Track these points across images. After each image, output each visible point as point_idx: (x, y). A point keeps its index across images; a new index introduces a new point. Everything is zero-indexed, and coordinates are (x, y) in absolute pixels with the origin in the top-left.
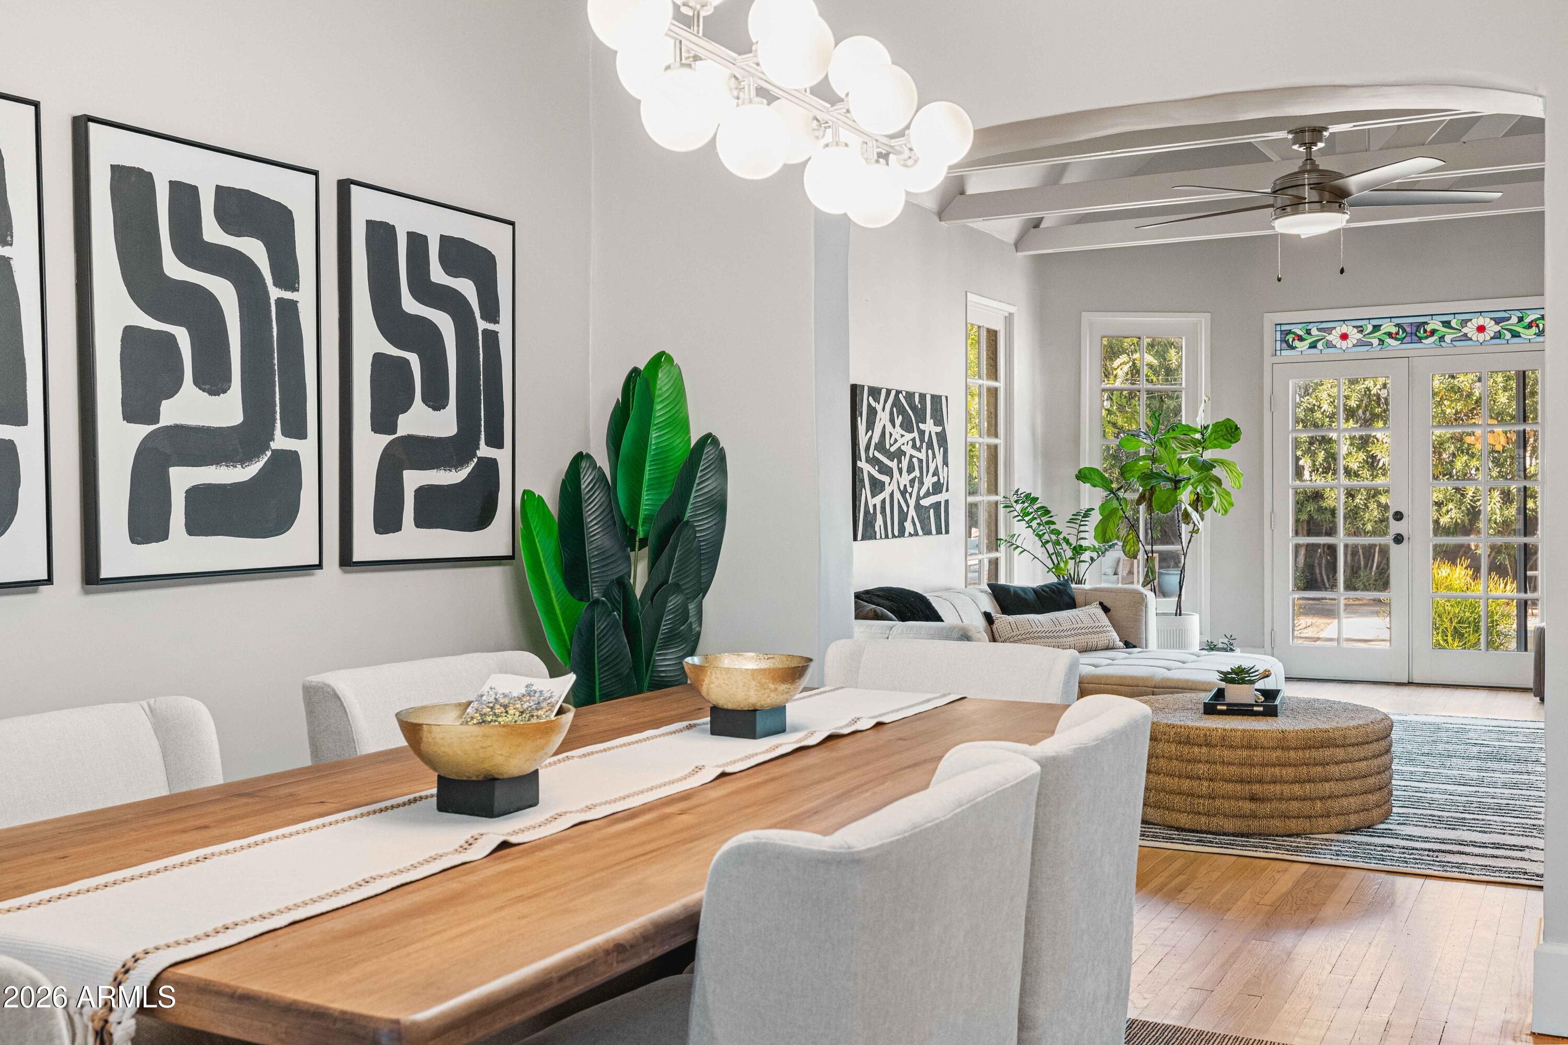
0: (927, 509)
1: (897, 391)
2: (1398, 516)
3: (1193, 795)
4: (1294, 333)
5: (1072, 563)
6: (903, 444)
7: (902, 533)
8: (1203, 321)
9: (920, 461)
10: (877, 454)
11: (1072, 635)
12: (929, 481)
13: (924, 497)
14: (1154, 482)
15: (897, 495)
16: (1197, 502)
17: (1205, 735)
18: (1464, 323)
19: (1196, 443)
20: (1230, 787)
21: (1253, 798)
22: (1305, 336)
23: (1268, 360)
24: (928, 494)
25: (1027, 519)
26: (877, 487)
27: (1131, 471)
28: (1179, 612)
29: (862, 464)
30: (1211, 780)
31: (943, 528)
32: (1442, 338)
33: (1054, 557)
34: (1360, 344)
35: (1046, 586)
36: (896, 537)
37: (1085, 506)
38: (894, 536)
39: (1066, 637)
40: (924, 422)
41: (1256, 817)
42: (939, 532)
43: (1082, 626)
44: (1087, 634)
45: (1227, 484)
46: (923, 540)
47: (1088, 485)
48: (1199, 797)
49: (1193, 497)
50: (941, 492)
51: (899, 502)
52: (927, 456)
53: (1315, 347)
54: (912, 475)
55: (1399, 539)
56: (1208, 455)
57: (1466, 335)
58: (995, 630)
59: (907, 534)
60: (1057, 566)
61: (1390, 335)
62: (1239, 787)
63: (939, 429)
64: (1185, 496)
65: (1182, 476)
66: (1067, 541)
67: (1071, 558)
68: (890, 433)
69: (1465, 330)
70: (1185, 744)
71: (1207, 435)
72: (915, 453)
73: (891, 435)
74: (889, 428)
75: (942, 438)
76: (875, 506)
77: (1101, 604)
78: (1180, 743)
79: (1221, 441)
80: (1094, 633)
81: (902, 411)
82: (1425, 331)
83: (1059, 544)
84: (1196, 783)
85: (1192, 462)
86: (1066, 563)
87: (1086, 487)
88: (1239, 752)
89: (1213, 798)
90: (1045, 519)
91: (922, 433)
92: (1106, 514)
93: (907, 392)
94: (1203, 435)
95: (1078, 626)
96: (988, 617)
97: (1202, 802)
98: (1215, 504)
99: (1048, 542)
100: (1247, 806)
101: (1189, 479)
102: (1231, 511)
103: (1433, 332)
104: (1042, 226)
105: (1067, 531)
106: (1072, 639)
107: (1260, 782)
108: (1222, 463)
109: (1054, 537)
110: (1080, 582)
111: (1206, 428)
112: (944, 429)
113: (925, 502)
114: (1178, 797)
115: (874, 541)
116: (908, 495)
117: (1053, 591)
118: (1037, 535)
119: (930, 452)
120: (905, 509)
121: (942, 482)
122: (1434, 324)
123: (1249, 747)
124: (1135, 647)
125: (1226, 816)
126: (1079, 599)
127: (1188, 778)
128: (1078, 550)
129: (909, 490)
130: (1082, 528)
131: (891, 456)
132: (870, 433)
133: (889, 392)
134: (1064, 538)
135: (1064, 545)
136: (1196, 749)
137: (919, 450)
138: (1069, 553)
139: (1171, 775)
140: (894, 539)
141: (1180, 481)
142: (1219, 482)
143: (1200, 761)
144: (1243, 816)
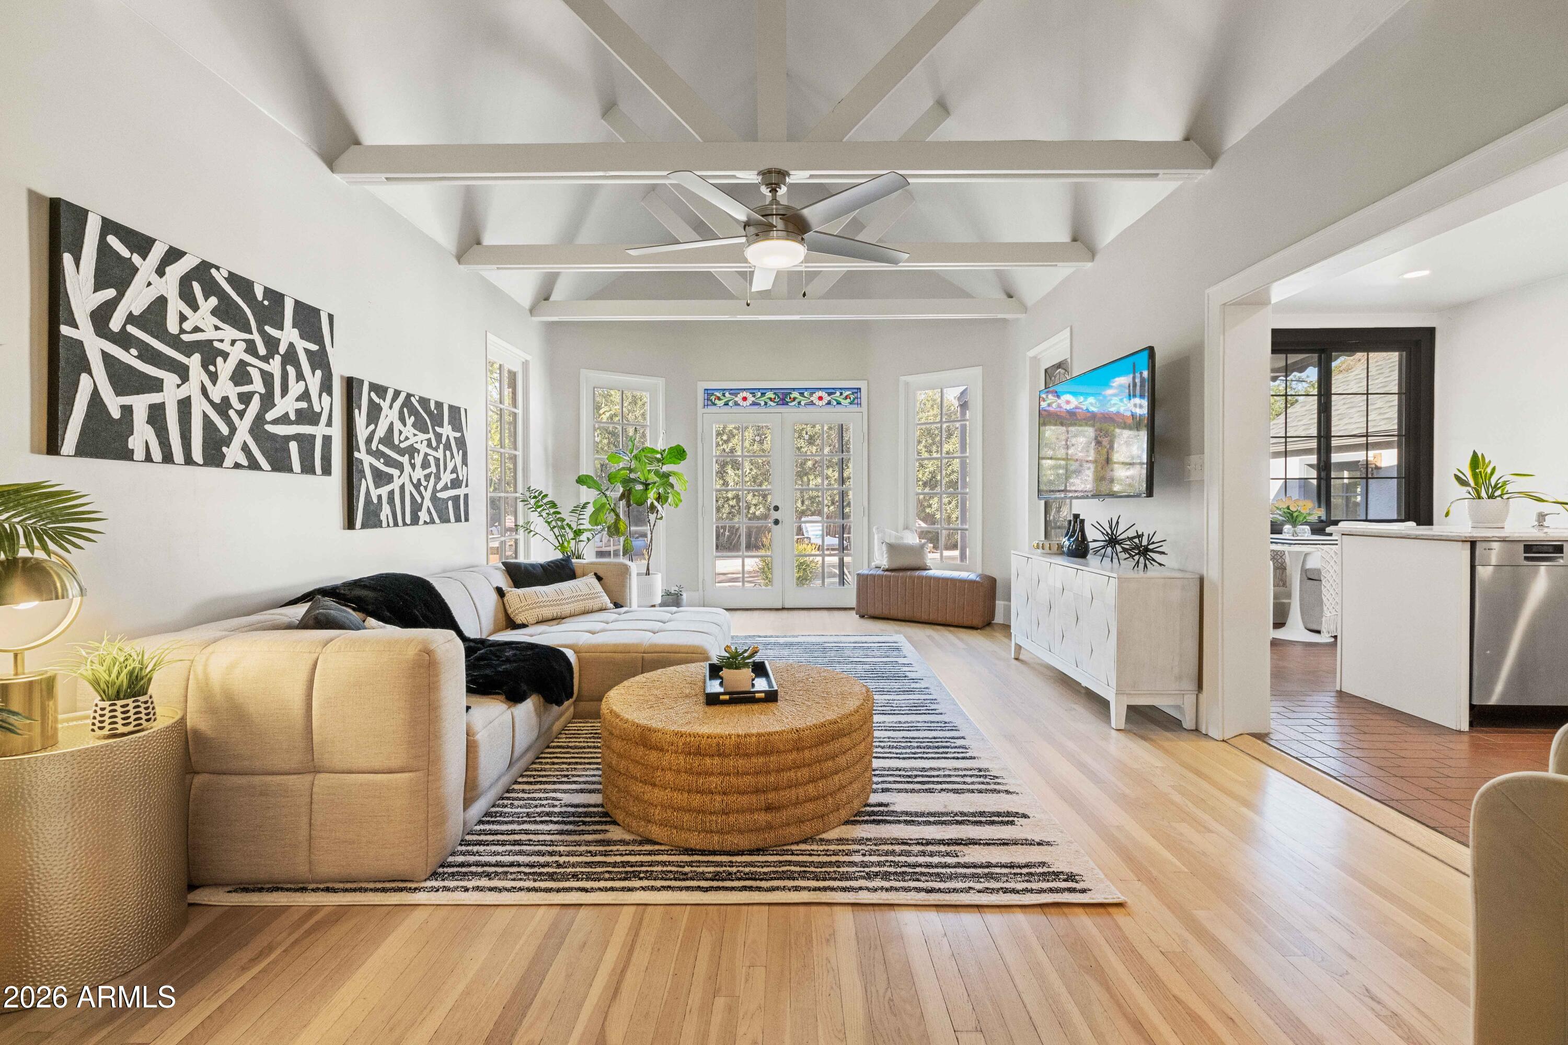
0: (446, 501)
1: (408, 394)
2: (776, 508)
3: (704, 812)
4: (715, 395)
5: (573, 542)
6: (417, 442)
7: (415, 521)
8: (660, 382)
9: (437, 460)
10: (381, 447)
11: (573, 602)
12: (446, 478)
13: (442, 490)
14: (631, 485)
15: (409, 488)
16: (659, 498)
17: (718, 744)
18: (811, 394)
19: (659, 460)
20: (744, 800)
21: (769, 808)
22: (722, 397)
23: (700, 410)
24: (445, 488)
25: (539, 510)
26: (381, 478)
27: (615, 477)
28: (648, 573)
29: (361, 455)
30: (724, 793)
31: (462, 515)
32: (799, 403)
33: (559, 538)
34: (754, 404)
35: (551, 562)
36: (408, 525)
37: (583, 501)
38: (405, 524)
39: (568, 603)
40: (441, 426)
41: (771, 828)
42: (458, 520)
43: (580, 593)
44: (584, 600)
45: (678, 486)
46: (440, 527)
47: (585, 487)
48: (711, 813)
49: (656, 496)
50: (460, 487)
51: (411, 494)
52: (445, 455)
53: (727, 404)
54: (427, 471)
55: (776, 522)
56: (665, 468)
57: (812, 401)
58: (506, 602)
59: (421, 522)
60: (562, 545)
61: (771, 399)
62: (754, 798)
63: (458, 435)
64: (652, 495)
65: (649, 482)
66: (569, 526)
67: (572, 539)
68: (400, 430)
69: (812, 399)
70: (695, 755)
71: (664, 455)
72: (429, 451)
73: (401, 432)
74: (398, 425)
75: (461, 443)
76: (380, 497)
77: (595, 574)
78: (690, 754)
79: (674, 459)
80: (591, 599)
81: (413, 412)
82: (790, 398)
83: (564, 529)
84: (707, 798)
85: (657, 473)
86: (569, 542)
87: (584, 488)
88: (754, 760)
89: (726, 814)
90: (552, 511)
91: (438, 436)
92: (598, 506)
93: (420, 397)
94: (662, 455)
95: (577, 594)
96: (500, 592)
97: (714, 818)
98: (669, 500)
99: (554, 527)
100: (762, 818)
101: (655, 483)
102: (680, 504)
103: (794, 399)
104: (551, 299)
105: (569, 518)
106: (572, 605)
107: (776, 789)
108: (674, 474)
109: (559, 523)
110: (579, 557)
111: (664, 451)
112: (463, 435)
113: (442, 495)
114: (687, 814)
115: (379, 530)
116: (422, 488)
117: (557, 566)
118: (546, 522)
119: (448, 453)
120: (419, 500)
121: (461, 478)
122: (795, 394)
123: (765, 753)
124: (622, 606)
125: (741, 832)
126: (578, 571)
127: (698, 792)
128: (578, 533)
129: (424, 483)
130: (581, 517)
131: (401, 452)
132: (372, 427)
133: (397, 393)
134: (567, 524)
135: (567, 529)
136: (708, 761)
137: (436, 449)
138: (571, 535)
139: (679, 790)
140: (406, 527)
141: (649, 484)
142: (672, 486)
143: (712, 774)
144: (758, 830)
